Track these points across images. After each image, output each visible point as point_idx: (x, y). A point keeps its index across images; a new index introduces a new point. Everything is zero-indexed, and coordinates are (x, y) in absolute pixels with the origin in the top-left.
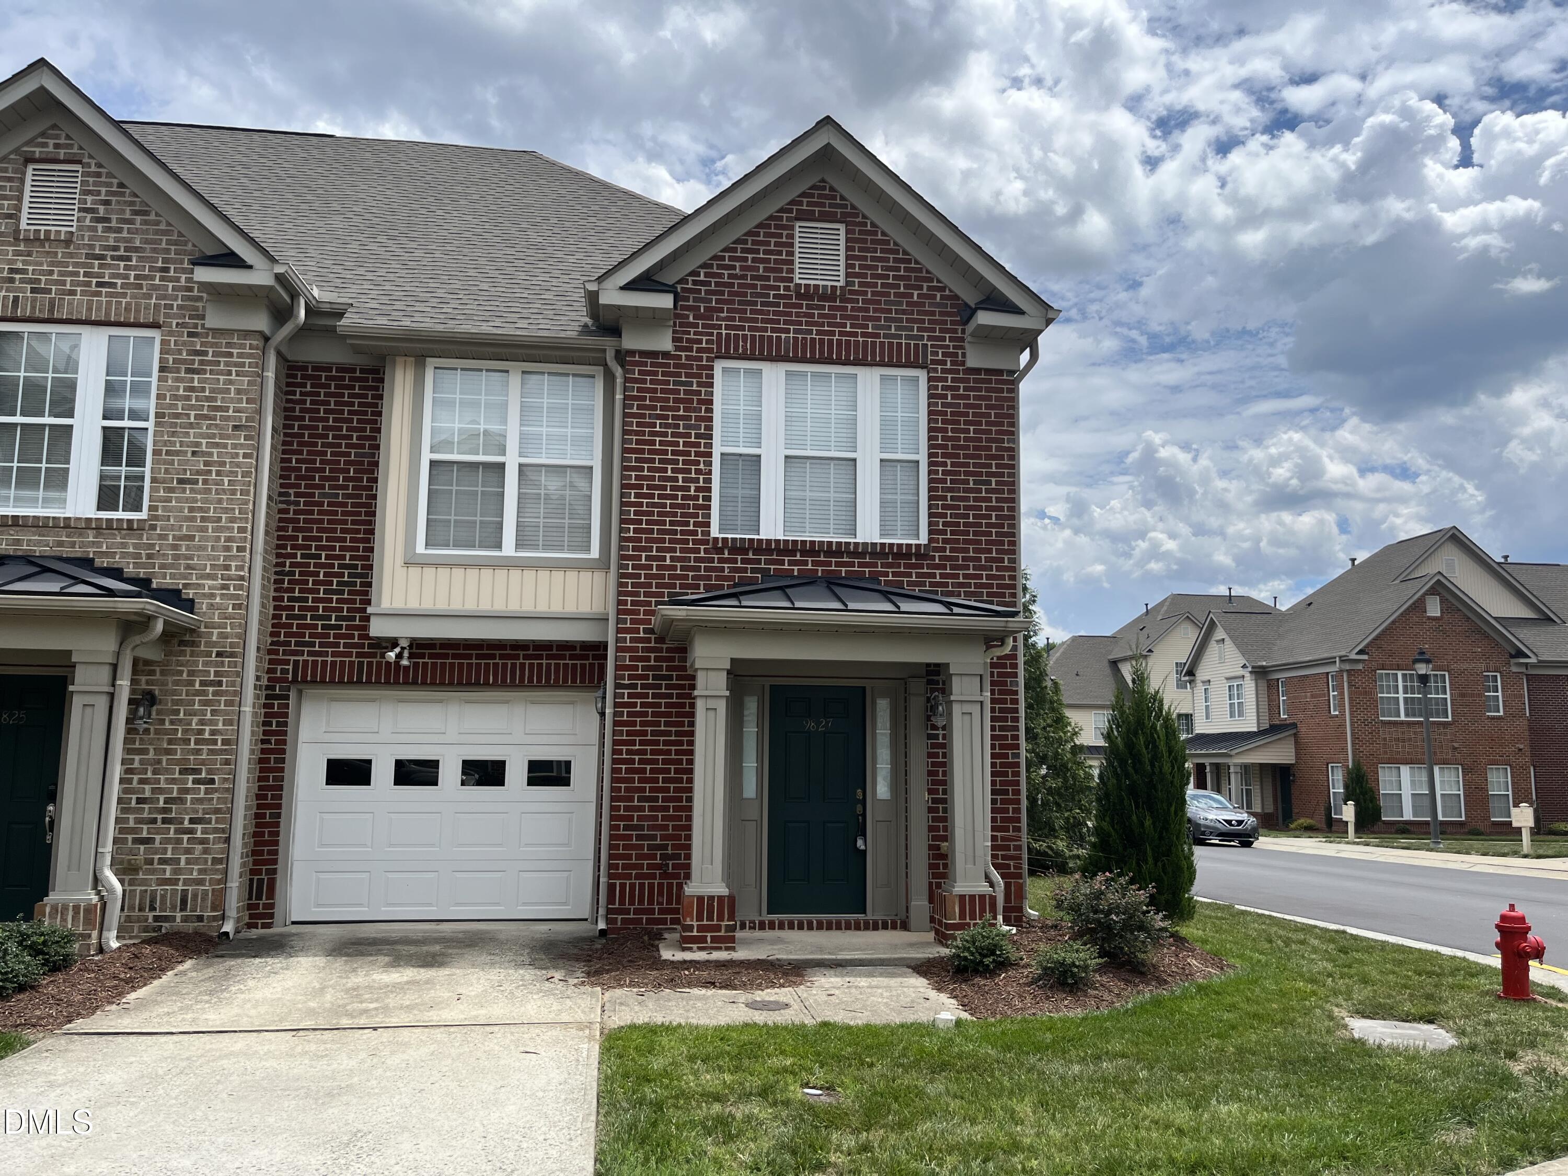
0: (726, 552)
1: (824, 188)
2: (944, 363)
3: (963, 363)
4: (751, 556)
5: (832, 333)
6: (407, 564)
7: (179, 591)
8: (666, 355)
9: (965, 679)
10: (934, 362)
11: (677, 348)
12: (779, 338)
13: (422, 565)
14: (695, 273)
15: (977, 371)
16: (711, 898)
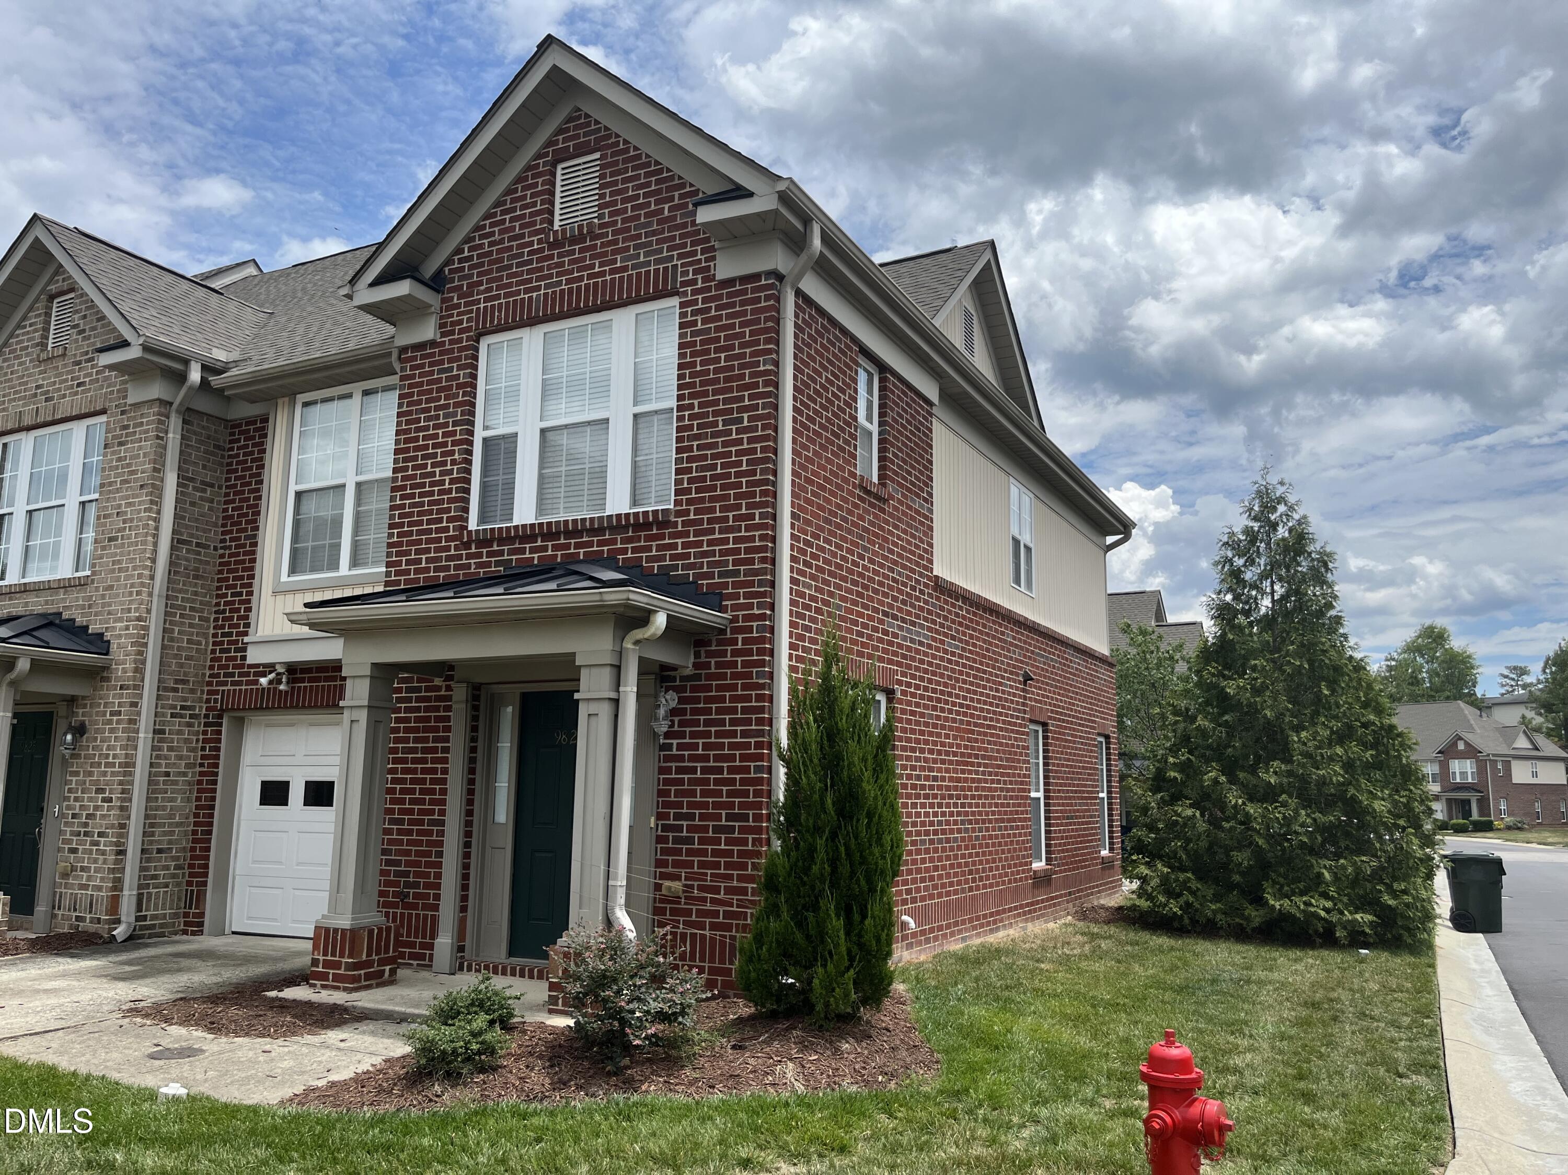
0: (473, 546)
1: (579, 117)
2: (694, 282)
3: (713, 278)
4: (495, 548)
5: (581, 279)
6: (275, 593)
7: (102, 634)
8: (433, 343)
9: (594, 671)
10: (684, 284)
11: (443, 335)
12: (530, 298)
13: (285, 592)
14: (459, 251)
15: (730, 282)
16: (336, 930)
